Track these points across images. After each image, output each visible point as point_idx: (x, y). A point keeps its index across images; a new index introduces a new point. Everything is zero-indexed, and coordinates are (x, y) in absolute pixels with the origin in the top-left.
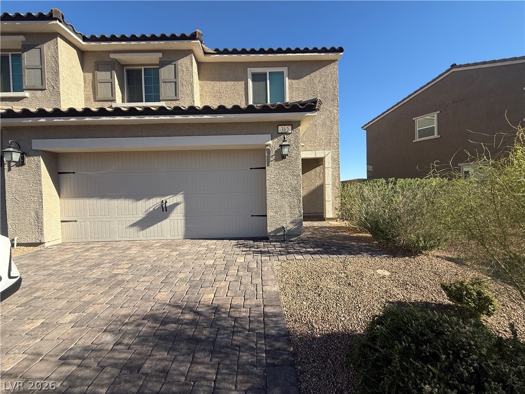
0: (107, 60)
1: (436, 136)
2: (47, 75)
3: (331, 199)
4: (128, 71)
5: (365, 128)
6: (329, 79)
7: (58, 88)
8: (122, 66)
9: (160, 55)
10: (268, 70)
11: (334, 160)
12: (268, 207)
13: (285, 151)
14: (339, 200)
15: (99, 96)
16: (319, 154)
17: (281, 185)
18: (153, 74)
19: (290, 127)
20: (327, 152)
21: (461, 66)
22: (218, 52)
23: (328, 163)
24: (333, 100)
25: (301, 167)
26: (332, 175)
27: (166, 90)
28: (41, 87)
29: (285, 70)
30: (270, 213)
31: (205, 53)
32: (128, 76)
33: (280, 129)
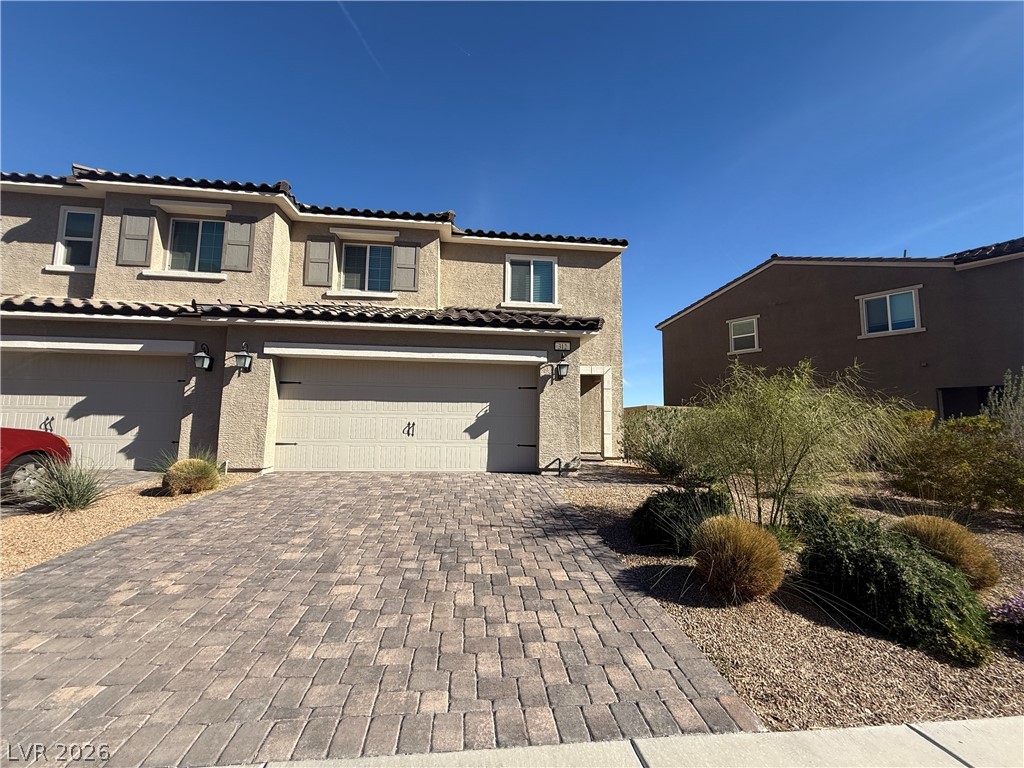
0: (325, 234)
1: (757, 348)
2: (256, 254)
3: (610, 432)
4: (347, 248)
5: (660, 327)
6: (610, 275)
7: (269, 271)
8: (340, 242)
9: (397, 234)
10: (532, 259)
11: (615, 378)
12: (541, 434)
13: (563, 371)
14: (622, 431)
15: (310, 280)
16: (596, 371)
17: (556, 409)
18: (384, 255)
19: (568, 344)
20: (607, 368)
21: (783, 259)
22: (469, 233)
23: (608, 382)
24: (614, 302)
25: (579, 390)
26: (613, 398)
27: (399, 277)
28: (246, 269)
29: (554, 259)
30: (543, 442)
31: (453, 233)
32: (347, 254)
33: (558, 346)
